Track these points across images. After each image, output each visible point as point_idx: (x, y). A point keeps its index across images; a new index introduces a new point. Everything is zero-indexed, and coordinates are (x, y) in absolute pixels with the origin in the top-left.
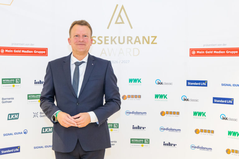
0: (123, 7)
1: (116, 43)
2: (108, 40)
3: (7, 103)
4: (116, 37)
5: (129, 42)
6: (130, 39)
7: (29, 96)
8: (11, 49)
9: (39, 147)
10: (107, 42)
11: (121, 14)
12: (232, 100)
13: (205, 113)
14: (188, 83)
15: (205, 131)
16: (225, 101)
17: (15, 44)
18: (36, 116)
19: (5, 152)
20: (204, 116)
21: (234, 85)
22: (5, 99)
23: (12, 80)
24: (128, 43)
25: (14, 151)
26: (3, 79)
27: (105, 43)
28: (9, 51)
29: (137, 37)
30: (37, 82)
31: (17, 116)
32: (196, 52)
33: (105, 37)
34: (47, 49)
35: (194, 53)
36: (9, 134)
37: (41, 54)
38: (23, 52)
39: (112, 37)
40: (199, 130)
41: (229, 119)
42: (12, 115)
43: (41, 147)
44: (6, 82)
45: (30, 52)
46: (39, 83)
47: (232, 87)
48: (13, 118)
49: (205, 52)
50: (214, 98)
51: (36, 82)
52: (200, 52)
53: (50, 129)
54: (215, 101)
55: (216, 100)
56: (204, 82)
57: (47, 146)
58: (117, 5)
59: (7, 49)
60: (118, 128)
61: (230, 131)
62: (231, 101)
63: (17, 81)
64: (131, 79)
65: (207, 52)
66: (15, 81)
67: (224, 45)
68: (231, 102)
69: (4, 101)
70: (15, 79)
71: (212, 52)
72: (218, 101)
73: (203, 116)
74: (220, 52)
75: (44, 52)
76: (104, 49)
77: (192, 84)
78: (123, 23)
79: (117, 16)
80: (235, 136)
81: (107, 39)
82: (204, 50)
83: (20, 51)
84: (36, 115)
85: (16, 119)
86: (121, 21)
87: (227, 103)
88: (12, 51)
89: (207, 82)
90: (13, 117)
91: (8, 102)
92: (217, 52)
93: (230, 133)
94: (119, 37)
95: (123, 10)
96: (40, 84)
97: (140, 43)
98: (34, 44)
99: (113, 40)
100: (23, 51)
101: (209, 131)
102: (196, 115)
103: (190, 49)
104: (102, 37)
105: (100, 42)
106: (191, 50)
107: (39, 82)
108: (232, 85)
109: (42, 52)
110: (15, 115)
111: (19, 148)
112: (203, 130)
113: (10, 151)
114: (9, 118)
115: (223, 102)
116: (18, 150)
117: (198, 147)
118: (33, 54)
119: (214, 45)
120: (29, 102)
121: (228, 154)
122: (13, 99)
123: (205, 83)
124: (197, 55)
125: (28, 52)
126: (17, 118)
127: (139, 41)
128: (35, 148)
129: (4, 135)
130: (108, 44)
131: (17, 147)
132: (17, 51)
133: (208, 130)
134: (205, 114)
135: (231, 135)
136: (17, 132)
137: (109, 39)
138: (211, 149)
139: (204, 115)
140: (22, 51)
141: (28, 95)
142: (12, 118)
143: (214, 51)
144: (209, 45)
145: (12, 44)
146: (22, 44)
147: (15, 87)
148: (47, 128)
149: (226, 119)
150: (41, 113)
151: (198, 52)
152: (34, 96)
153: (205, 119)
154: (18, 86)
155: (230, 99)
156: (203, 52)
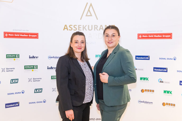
0: (91, 5)
1: (86, 30)
2: (81, 28)
3: (10, 72)
4: (86, 26)
5: (96, 29)
6: (96, 27)
7: (26, 67)
8: (13, 34)
9: (33, 103)
10: (80, 29)
11: (90, 9)
12: (166, 69)
13: (148, 78)
14: (137, 57)
15: (148, 91)
16: (162, 70)
17: (15, 30)
19: (9, 106)
21: (168, 59)
22: (9, 69)
23: (13, 56)
24: (95, 30)
25: (15, 105)
26: (7, 55)
28: (11, 35)
29: (101, 26)
30: (31, 57)
31: (17, 81)
32: (142, 36)
33: (79, 26)
34: (38, 33)
35: (140, 36)
36: (11, 94)
37: (34, 37)
38: (21, 36)
39: (83, 26)
40: (144, 90)
42: (13, 80)
43: (34, 103)
44: (9, 57)
45: (26, 36)
46: (32, 58)
47: (167, 60)
48: (14, 82)
49: (148, 36)
50: (154, 68)
51: (30, 57)
52: (145, 36)
53: (40, 90)
54: (155, 70)
55: (156, 69)
57: (38, 102)
58: (87, 3)
59: (9, 34)
61: (165, 91)
63: (17, 56)
64: (97, 55)
67: (161, 31)
69: (8, 70)
70: (15, 55)
71: (153, 36)
72: (157, 70)
74: (158, 36)
75: (36, 36)
77: (139, 58)
79: (87, 11)
80: (168, 93)
81: (80, 27)
82: (148, 35)
83: (19, 35)
84: (30, 80)
85: (16, 83)
86: (90, 15)
87: (163, 71)
89: (149, 57)
90: (14, 81)
91: (11, 71)
92: (156, 36)
93: (165, 92)
94: (89, 26)
95: (91, 7)
96: (33, 58)
98: (28, 31)
99: (84, 28)
100: (21, 35)
101: (151, 91)
102: (142, 80)
103: (138, 34)
104: (76, 26)
106: (139, 35)
108: (166, 59)
110: (16, 80)
111: (18, 103)
112: (146, 90)
113: (12, 105)
114: (12, 82)
115: (160, 70)
116: (18, 105)
117: (143, 102)
118: (28, 37)
119: (154, 31)
120: (26, 71)
121: (164, 106)
122: (14, 69)
123: (148, 57)
124: (142, 38)
125: (24, 35)
127: (102, 29)
128: (30, 103)
129: (8, 94)
131: (17, 103)
132: (17, 35)
133: (150, 90)
134: (148, 79)
135: (165, 93)
136: (17, 92)
137: (82, 27)
138: (152, 103)
139: (147, 79)
140: (20, 35)
141: (25, 66)
142: (13, 82)
143: (154, 36)
144: (151, 31)
145: (13, 30)
146: (20, 30)
147: (16, 60)
148: (38, 89)
149: (163, 82)
150: (34, 79)
151: (143, 36)
152: (29, 67)
153: (148, 82)
154: (18, 60)
155: (165, 69)
156: (147, 36)
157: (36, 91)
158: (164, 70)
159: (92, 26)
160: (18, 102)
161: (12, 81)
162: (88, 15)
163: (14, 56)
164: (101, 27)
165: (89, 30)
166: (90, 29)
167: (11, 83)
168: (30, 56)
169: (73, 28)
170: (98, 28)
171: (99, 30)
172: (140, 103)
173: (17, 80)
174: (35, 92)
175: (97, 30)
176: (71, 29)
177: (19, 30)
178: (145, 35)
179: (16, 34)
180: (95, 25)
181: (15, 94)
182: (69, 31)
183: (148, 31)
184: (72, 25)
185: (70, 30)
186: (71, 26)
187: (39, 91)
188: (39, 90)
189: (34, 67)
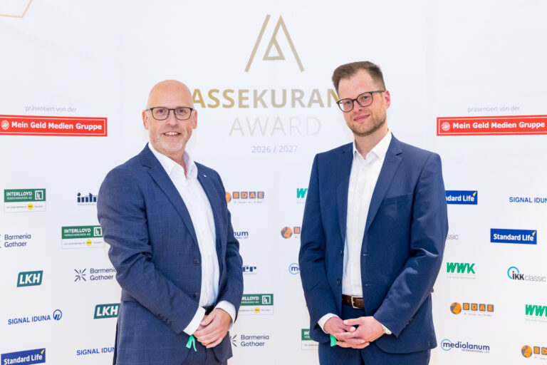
0: (281, 22)
1: (265, 106)
2: (247, 98)
3: (17, 248)
4: (265, 92)
5: (297, 102)
6: (298, 95)
7: (66, 231)
8: (25, 121)
9: (89, 352)
10: (244, 102)
11: (277, 37)
12: (533, 234)
13: (473, 265)
15: (474, 307)
16: (519, 238)
17: (33, 109)
18: (81, 279)
19: (12, 361)
20: (471, 272)
21: (537, 200)
22: (12, 237)
23: (27, 193)
24: (293, 105)
25: (33, 360)
26: (6, 191)
27: (241, 106)
28: (20, 125)
30: (83, 198)
31: (38, 278)
32: (452, 126)
33: (241, 92)
34: (106, 119)
35: (446, 127)
36: (20, 321)
37: (92, 131)
38: (51, 128)
39: (255, 92)
40: (459, 305)
41: (527, 278)
42: (27, 275)
43: (94, 351)
44: (13, 198)
45: (67, 127)
46: (87, 201)
47: (534, 204)
48: (30, 282)
49: (471, 126)
50: (493, 231)
51: (81, 197)
52: (461, 126)
53: (112, 307)
54: (496, 236)
55: (499, 235)
56: (470, 193)
57: (108, 350)
58: (268, 17)
59: (14, 120)
60: (272, 304)
61: (530, 306)
62: (531, 235)
63: (39, 196)
64: (302, 189)
65: (475, 126)
66: (33, 196)
67: (514, 108)
68: (532, 239)
69: (10, 241)
70: (33, 191)
71: (487, 125)
72: (502, 237)
73: (468, 272)
74: (505, 125)
75: (99, 127)
76: (237, 119)
78: (281, 57)
79: (268, 43)
80: (541, 315)
81: (244, 95)
82: (470, 121)
83: (44, 126)
84: (80, 275)
85: (36, 284)
86: (278, 55)
87: (521, 242)
88: (26, 125)
89: (476, 194)
90: (30, 279)
91: (18, 245)
92: (499, 126)
93: (529, 310)
94: (273, 92)
95: (281, 27)
96: (89, 203)
97: (322, 105)
98: (75, 109)
99: (258, 98)
100: (51, 125)
101: (482, 307)
102: (453, 271)
103: (438, 118)
104: (232, 91)
105: (228, 103)
106: (441, 121)
107: (87, 199)
108: (532, 200)
109: (95, 127)
110: (35, 274)
111: (42, 353)
112: (469, 304)
113: (23, 360)
114: (21, 283)
115: (513, 238)
116: (41, 357)
117: (458, 345)
118: (74, 132)
119: (491, 109)
120: (66, 244)
121: (526, 357)
122: (28, 237)
123: (472, 196)
124: (453, 131)
125: (62, 126)
126: (38, 282)
127: (320, 101)
128: (79, 353)
129: (11, 322)
130: (247, 106)
131: (38, 351)
132: (37, 126)
133: (480, 305)
134: (474, 268)
135: (531, 314)
136: (39, 315)
137: (250, 95)
138: (487, 347)
139: (470, 269)
140: (49, 124)
141: (64, 228)
142: (26, 282)
143: (492, 124)
144: (481, 110)
145: (27, 109)
146: (48, 109)
147: (34, 209)
148: (107, 306)
149: (522, 277)
150: (92, 271)
151: (455, 125)
152: (76, 230)
153: (474, 278)
154: (40, 207)
155: (529, 232)
156: (468, 126)
157: (101, 312)
158: (525, 236)
159: (284, 92)
160: (41, 350)
161: (24, 280)
162: (270, 55)
163: (28, 196)
164: (316, 95)
165: (274, 104)
166: (279, 101)
167: (19, 285)
168: (79, 194)
169: (223, 101)
170: (306, 100)
171: (310, 105)
172: (448, 348)
173: (37, 276)
174: (96, 317)
175: (303, 105)
176: (214, 103)
177: (44, 109)
178: (461, 122)
179: (36, 123)
180: (294, 88)
181: (32, 323)
182: (210, 109)
183: (469, 110)
184: (217, 91)
185: (210, 106)
186: (214, 94)
187: (109, 311)
188: (109, 308)
189: (92, 232)
